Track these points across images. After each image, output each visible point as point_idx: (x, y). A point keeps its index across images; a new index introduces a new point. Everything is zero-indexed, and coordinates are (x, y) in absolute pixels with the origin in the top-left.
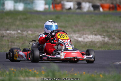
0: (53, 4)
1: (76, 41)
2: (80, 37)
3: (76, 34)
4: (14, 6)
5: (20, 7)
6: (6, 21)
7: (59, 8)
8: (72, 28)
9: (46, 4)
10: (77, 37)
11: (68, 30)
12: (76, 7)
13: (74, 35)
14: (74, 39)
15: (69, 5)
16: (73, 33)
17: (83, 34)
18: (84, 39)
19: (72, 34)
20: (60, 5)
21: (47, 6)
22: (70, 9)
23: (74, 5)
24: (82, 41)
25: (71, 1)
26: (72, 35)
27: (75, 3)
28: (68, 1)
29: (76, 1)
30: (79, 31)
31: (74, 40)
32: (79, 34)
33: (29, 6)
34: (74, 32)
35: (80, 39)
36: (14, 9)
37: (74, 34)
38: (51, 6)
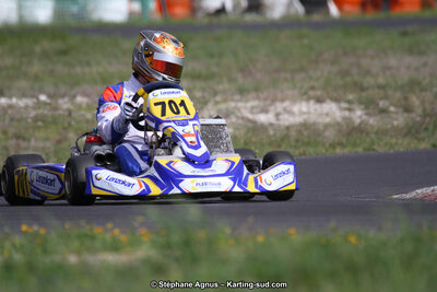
1: (250, 125)
2: (265, 111)
3: (247, 101)
4: (20, 8)
5: (42, 10)
7: (180, 11)
8: (231, 80)
10: (252, 110)
11: (220, 87)
12: (244, 3)
13: (240, 105)
14: (243, 118)
16: (238, 97)
17: (274, 101)
18: (277, 115)
19: (233, 100)
22: (221, 11)
24: (271, 124)
26: (233, 104)
30: (257, 90)
31: (240, 121)
32: (258, 98)
34: (242, 92)
35: (263, 118)
37: (240, 101)
38: (153, 5)
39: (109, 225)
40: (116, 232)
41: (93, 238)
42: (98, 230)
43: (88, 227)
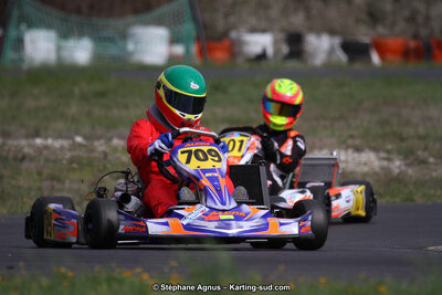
0: (198, 39)
4: (59, 49)
5: (81, 52)
6: (30, 103)
7: (220, 56)
9: (174, 40)
12: (285, 49)
15: (260, 42)
20: (226, 43)
21: (179, 50)
22: (262, 56)
23: (276, 43)
25: (263, 31)
27: (281, 36)
28: (254, 30)
29: (283, 30)
33: (113, 50)
36: (59, 58)
38: (194, 49)
39: (138, 270)
40: (146, 276)
41: (121, 282)
42: (127, 274)
43: (118, 270)
